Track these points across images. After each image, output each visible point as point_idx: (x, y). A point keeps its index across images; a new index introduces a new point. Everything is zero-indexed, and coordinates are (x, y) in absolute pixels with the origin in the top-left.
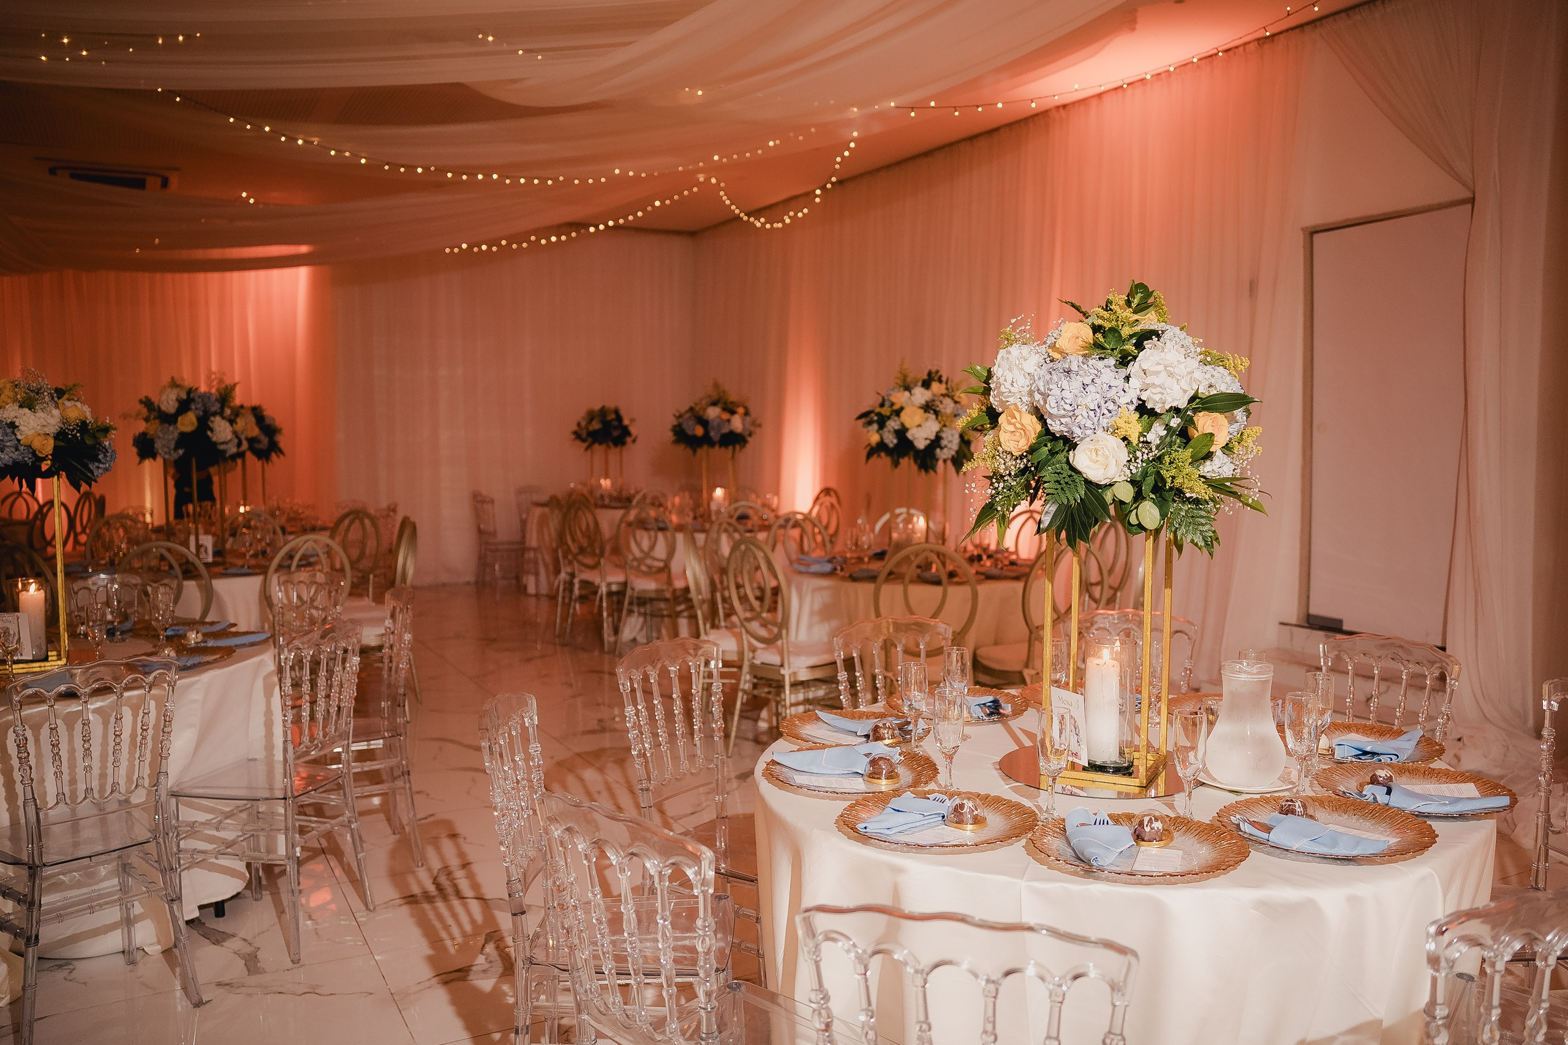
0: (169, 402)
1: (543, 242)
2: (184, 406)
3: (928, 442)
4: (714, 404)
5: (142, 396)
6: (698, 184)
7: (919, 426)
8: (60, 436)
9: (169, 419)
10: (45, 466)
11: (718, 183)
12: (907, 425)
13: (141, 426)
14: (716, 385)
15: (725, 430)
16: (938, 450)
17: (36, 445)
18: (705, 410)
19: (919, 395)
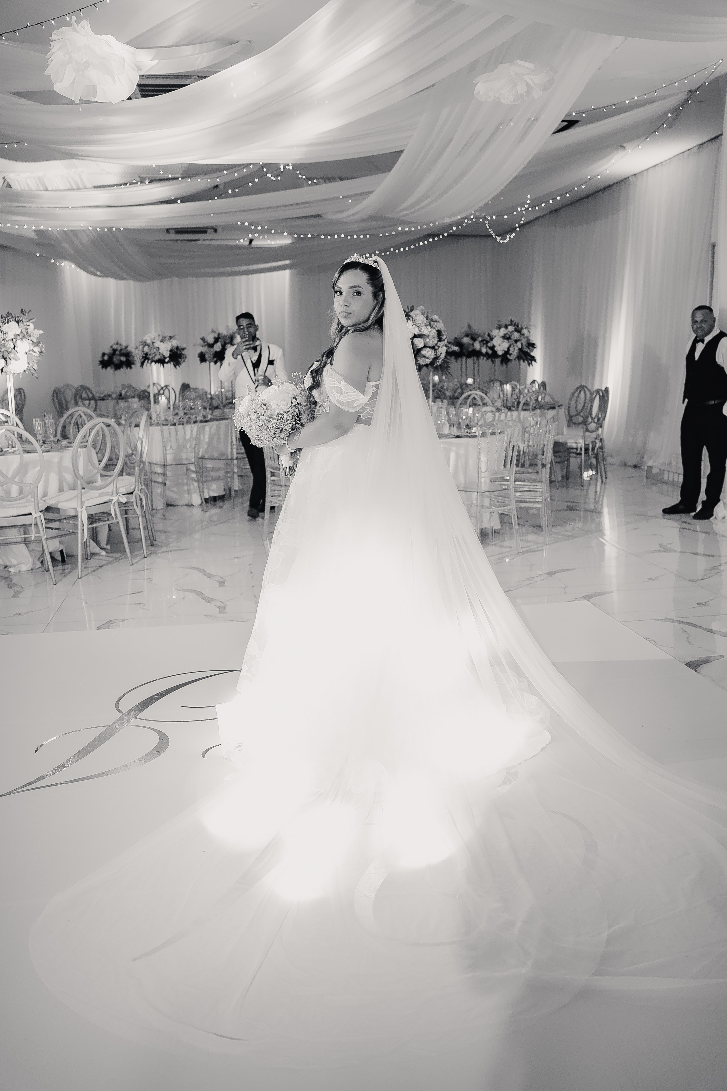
0: (210, 340)
2: (216, 340)
3: (503, 352)
4: (467, 336)
5: (201, 337)
7: (499, 345)
8: (171, 351)
9: (211, 346)
10: (167, 360)
12: (495, 345)
13: (200, 349)
14: (470, 327)
15: (471, 349)
16: (508, 356)
17: (165, 354)
18: (462, 338)
19: (503, 331)
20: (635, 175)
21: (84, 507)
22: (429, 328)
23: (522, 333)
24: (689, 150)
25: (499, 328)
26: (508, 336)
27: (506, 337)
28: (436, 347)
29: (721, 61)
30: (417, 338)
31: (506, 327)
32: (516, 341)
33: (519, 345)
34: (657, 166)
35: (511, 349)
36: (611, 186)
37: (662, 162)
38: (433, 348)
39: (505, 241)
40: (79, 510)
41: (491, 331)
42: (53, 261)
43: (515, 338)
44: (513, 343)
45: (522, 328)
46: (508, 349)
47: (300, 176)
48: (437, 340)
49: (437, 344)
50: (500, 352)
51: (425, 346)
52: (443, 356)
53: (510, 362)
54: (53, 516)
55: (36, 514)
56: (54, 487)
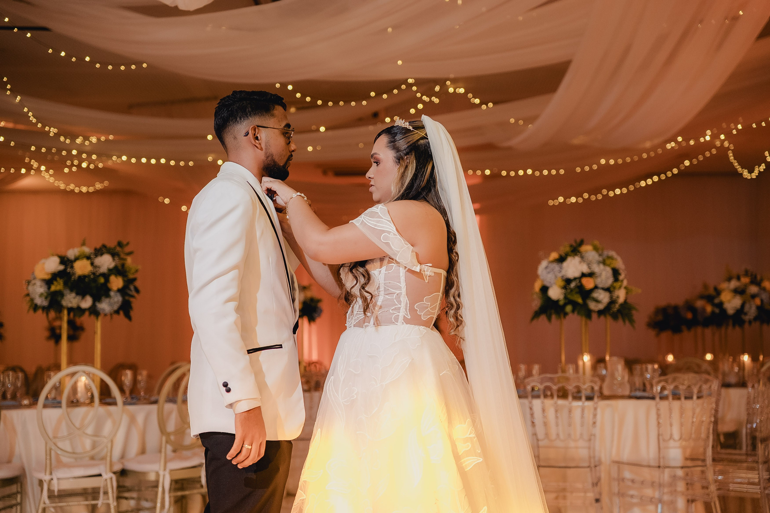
1: (611, 194)
3: (735, 310)
4: (702, 298)
6: (716, 147)
7: (729, 301)
11: (729, 146)
12: (723, 301)
16: (742, 316)
19: (734, 284)
22: (602, 265)
25: (729, 279)
26: (740, 289)
27: (739, 292)
28: (612, 289)
30: (586, 277)
31: (738, 278)
32: (753, 296)
33: (758, 301)
35: (747, 306)
38: (608, 290)
39: (753, 176)
40: (161, 473)
42: (184, 208)
43: (752, 293)
44: (748, 298)
45: (762, 280)
46: (743, 305)
47: (473, 100)
48: (612, 279)
49: (612, 285)
50: (731, 311)
51: (596, 287)
52: (621, 300)
53: (746, 326)
54: (128, 482)
55: (108, 475)
56: (134, 448)
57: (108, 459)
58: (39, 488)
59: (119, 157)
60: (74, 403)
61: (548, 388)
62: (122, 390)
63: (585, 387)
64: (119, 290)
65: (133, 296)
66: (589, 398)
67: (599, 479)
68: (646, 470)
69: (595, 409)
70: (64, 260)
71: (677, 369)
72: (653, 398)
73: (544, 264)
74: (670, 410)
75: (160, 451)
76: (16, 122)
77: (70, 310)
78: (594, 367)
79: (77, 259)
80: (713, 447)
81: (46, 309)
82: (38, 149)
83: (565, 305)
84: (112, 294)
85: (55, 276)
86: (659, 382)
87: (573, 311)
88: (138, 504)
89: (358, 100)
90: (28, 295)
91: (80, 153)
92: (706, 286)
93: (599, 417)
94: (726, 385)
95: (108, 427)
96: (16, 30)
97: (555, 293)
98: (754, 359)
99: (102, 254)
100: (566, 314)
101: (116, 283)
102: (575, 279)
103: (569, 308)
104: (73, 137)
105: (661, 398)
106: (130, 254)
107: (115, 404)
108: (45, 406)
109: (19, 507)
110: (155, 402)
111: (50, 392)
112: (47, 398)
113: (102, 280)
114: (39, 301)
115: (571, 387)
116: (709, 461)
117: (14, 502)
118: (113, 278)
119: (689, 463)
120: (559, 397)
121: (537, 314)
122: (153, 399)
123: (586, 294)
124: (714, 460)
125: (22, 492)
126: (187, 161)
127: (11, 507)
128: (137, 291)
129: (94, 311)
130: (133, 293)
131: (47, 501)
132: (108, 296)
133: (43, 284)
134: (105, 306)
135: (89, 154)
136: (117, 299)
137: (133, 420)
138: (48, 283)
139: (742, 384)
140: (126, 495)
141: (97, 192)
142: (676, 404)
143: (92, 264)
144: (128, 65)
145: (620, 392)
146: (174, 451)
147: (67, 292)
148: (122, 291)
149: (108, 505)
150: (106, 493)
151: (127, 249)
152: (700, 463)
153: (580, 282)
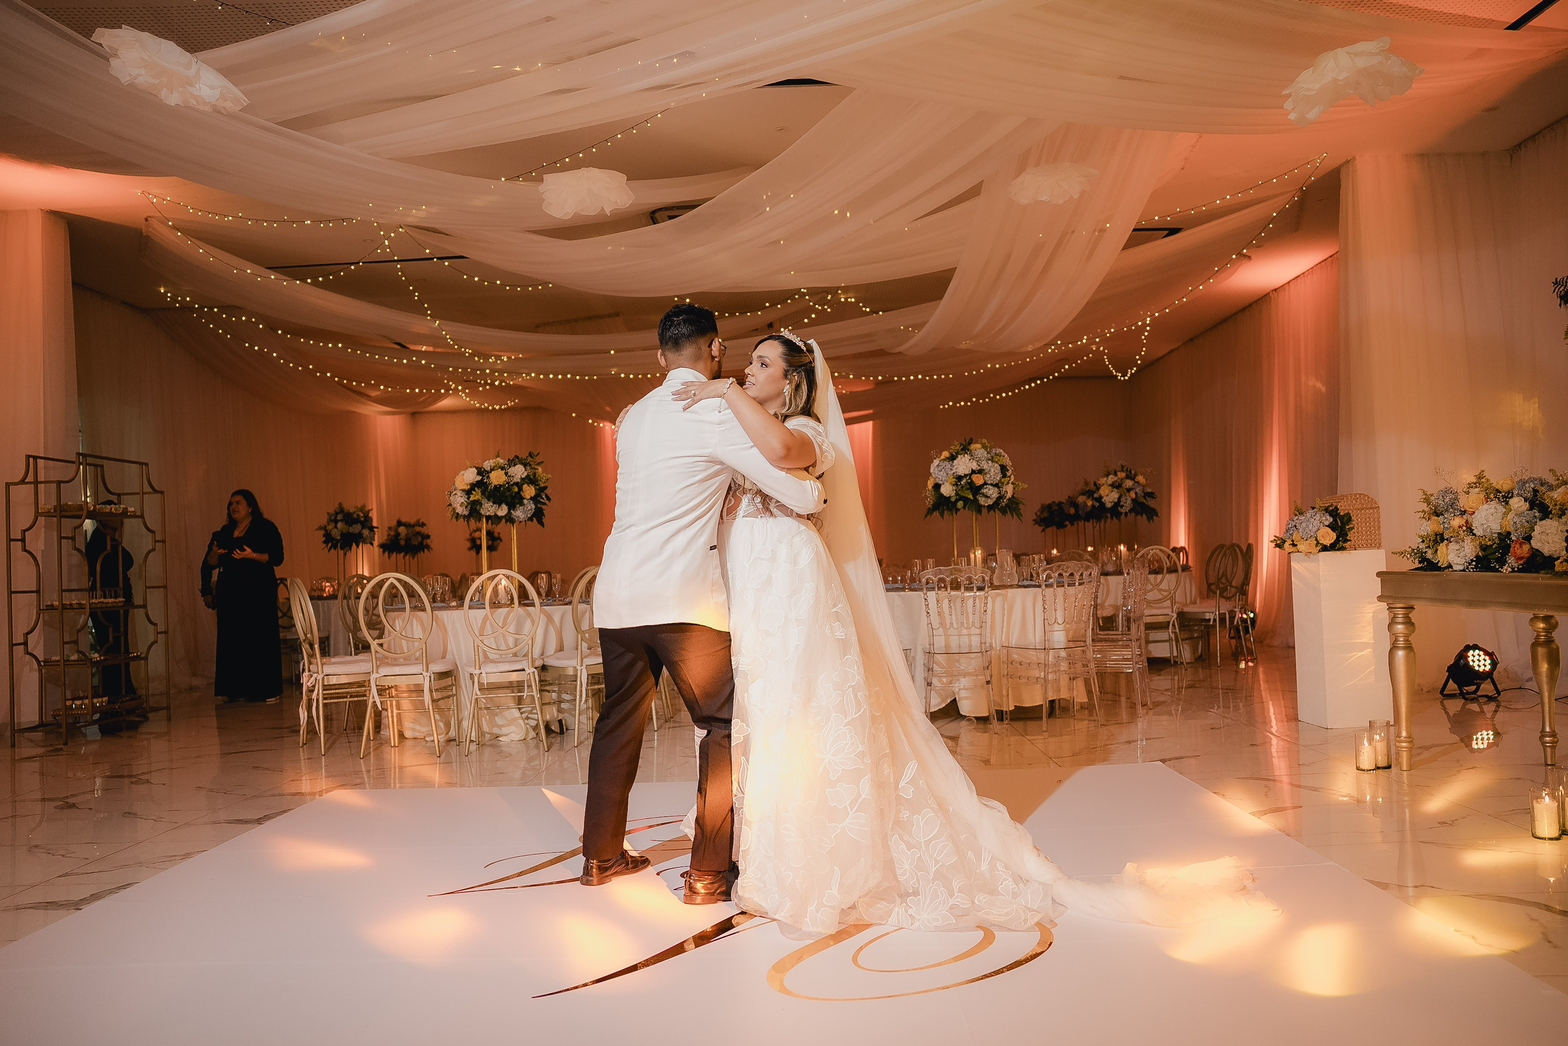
1: (998, 397)
3: (1113, 503)
4: (1083, 494)
6: (1092, 352)
7: (1107, 495)
11: (1104, 350)
12: (1102, 495)
16: (1119, 509)
19: (1111, 479)
20: (1276, 290)
21: (584, 665)
22: (990, 462)
23: (1136, 480)
24: (1331, 257)
25: (1107, 476)
26: (1117, 484)
27: (1116, 486)
28: (1000, 485)
29: (1325, 155)
30: (976, 474)
31: (1115, 474)
32: (1129, 490)
33: (1132, 495)
34: (1299, 278)
35: (1123, 499)
36: (1250, 305)
37: (1304, 273)
38: (996, 485)
39: (1126, 378)
40: (579, 668)
41: (1099, 480)
42: (590, 421)
43: (1127, 487)
44: (1124, 492)
45: (1136, 475)
46: (1119, 499)
47: (864, 309)
48: (1000, 476)
49: (1000, 481)
50: (1109, 505)
51: (985, 484)
52: (1009, 495)
53: (1123, 516)
54: (549, 677)
55: (530, 670)
56: (552, 646)
57: (530, 654)
58: (471, 682)
59: (529, 374)
60: (495, 604)
61: (941, 580)
62: (539, 594)
63: (977, 577)
64: (531, 498)
65: (544, 504)
66: (980, 589)
67: (990, 663)
68: (1033, 653)
69: (986, 598)
70: (481, 472)
71: (1058, 559)
72: (1039, 586)
73: (936, 462)
74: (1055, 596)
75: (577, 649)
76: (434, 346)
77: (488, 518)
78: (985, 561)
79: (492, 470)
80: (1093, 629)
81: (467, 518)
82: (456, 369)
83: (957, 501)
84: (525, 502)
85: (474, 486)
86: (1045, 570)
87: (964, 507)
88: (559, 696)
89: (754, 310)
90: (450, 505)
91: (493, 371)
92: (1087, 483)
93: (989, 605)
94: (1105, 574)
95: (528, 626)
96: (435, 260)
97: (947, 490)
98: (1130, 549)
99: (515, 465)
100: (958, 510)
101: (529, 491)
102: (966, 475)
103: (960, 504)
104: (486, 357)
105: (1047, 586)
106: (539, 464)
107: (533, 605)
108: (470, 608)
109: (455, 698)
110: (570, 603)
111: (474, 594)
112: (471, 600)
113: (516, 489)
114: (460, 510)
115: (962, 579)
116: (1089, 640)
117: (451, 693)
118: (525, 486)
119: (1071, 644)
120: (952, 589)
121: (930, 511)
122: (567, 600)
123: (976, 490)
124: (1093, 640)
125: (456, 683)
126: (591, 375)
127: (448, 697)
128: (548, 499)
129: (509, 519)
130: (545, 500)
131: (478, 693)
132: (522, 504)
133: (463, 494)
134: (519, 514)
135: (501, 372)
136: (531, 506)
137: (550, 619)
138: (468, 493)
139: (1119, 572)
140: (548, 688)
141: (508, 409)
142: (1061, 590)
143: (506, 474)
144: (535, 286)
145: (1009, 582)
146: (589, 648)
147: (484, 501)
148: (534, 499)
149: (533, 696)
150: (530, 686)
151: (538, 459)
152: (1082, 644)
153: (970, 478)
